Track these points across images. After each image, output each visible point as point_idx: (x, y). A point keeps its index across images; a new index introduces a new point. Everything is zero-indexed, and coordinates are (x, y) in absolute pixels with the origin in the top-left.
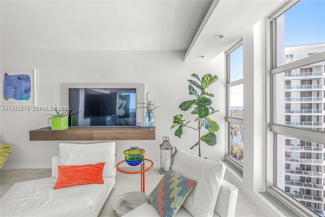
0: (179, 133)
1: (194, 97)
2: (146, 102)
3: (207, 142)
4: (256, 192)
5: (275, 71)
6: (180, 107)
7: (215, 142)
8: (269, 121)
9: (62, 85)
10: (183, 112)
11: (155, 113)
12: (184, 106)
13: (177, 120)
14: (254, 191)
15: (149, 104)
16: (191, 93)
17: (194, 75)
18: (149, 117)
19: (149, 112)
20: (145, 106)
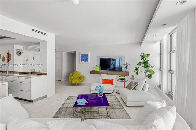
0: (137, 73)
1: (142, 61)
2: (125, 62)
3: (148, 77)
4: (164, 93)
5: (171, 52)
6: (138, 64)
7: (152, 77)
8: (169, 69)
9: (97, 57)
10: (139, 66)
11: (129, 67)
12: (139, 64)
13: (137, 69)
14: (163, 93)
15: (126, 63)
16: (141, 60)
17: (142, 54)
18: (127, 68)
19: (126, 66)
20: (125, 64)
